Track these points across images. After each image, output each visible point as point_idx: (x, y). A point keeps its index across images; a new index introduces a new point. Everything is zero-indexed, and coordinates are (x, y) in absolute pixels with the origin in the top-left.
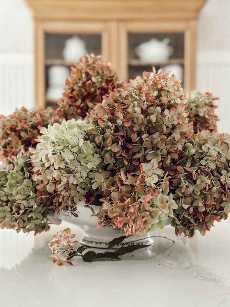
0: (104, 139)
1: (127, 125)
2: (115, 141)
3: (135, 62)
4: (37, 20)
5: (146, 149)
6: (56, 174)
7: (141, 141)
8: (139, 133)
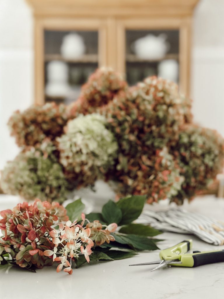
0: (123, 130)
1: (141, 119)
2: (132, 132)
3: (132, 58)
4: (37, 16)
5: (154, 137)
6: (84, 158)
7: (151, 132)
8: (149, 126)
